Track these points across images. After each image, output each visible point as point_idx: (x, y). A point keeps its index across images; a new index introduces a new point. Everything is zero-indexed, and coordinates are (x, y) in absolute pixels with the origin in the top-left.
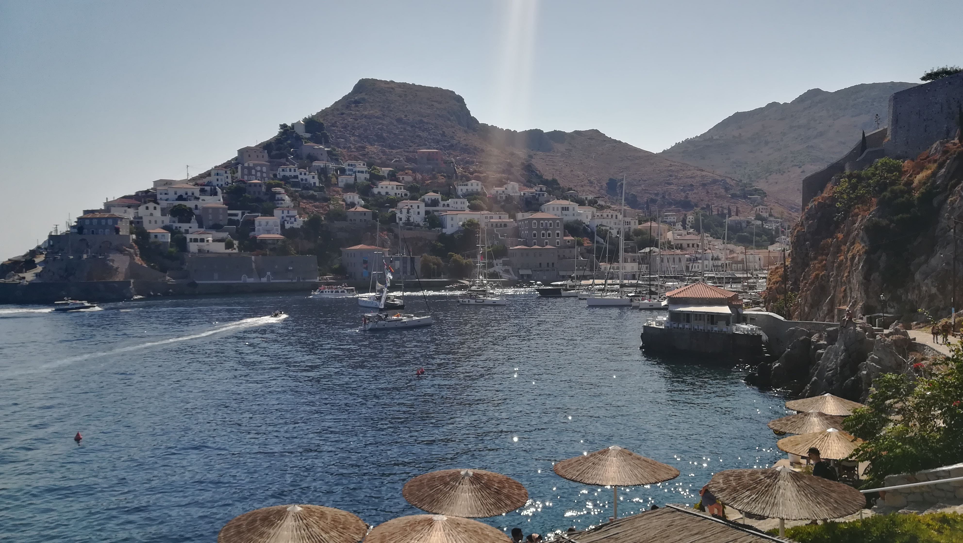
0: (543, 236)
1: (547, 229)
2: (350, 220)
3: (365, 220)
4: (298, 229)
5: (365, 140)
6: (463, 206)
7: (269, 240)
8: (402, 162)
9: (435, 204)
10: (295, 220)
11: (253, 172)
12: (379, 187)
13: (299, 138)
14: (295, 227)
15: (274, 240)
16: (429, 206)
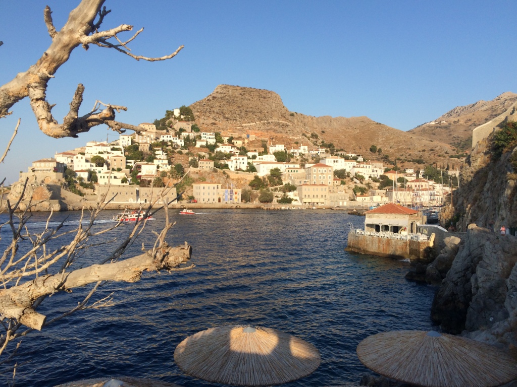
0: (321, 178)
1: (322, 174)
2: (201, 167)
3: (210, 167)
4: (168, 172)
5: (216, 120)
6: (271, 159)
7: (149, 178)
8: (237, 132)
9: (254, 157)
10: (166, 166)
11: (145, 137)
12: (221, 147)
13: (176, 118)
14: (166, 170)
15: (152, 178)
16: (251, 159)
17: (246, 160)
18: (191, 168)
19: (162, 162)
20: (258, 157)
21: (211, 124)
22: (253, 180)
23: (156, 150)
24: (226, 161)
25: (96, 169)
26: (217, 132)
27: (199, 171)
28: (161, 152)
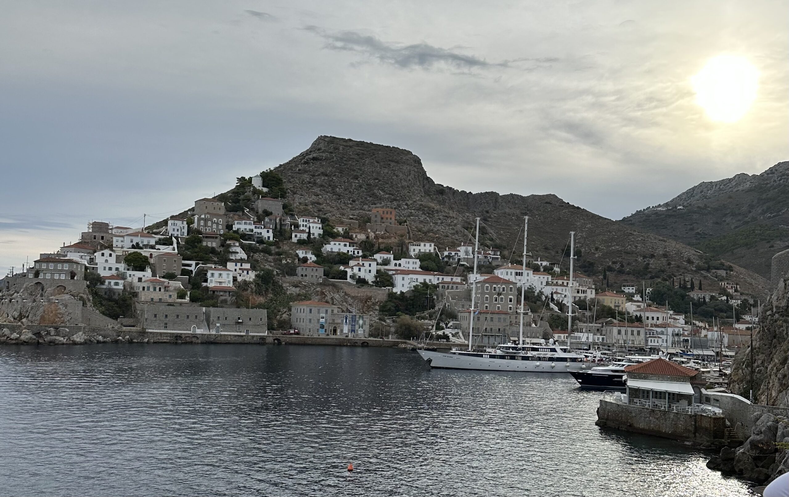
0: (496, 300)
1: (499, 294)
2: (302, 275)
3: (316, 276)
4: (250, 283)
5: (320, 197)
6: (415, 266)
7: (220, 291)
8: (356, 219)
9: (386, 262)
10: (248, 273)
11: (209, 223)
12: (332, 243)
13: (256, 192)
14: (247, 279)
15: (225, 292)
16: (381, 265)
17: (374, 267)
18: (287, 277)
19: (241, 265)
20: (393, 262)
21: (313, 203)
22: (386, 302)
23: (229, 246)
24: (342, 268)
25: (134, 275)
26: (324, 218)
27: (300, 282)
28: (239, 249)
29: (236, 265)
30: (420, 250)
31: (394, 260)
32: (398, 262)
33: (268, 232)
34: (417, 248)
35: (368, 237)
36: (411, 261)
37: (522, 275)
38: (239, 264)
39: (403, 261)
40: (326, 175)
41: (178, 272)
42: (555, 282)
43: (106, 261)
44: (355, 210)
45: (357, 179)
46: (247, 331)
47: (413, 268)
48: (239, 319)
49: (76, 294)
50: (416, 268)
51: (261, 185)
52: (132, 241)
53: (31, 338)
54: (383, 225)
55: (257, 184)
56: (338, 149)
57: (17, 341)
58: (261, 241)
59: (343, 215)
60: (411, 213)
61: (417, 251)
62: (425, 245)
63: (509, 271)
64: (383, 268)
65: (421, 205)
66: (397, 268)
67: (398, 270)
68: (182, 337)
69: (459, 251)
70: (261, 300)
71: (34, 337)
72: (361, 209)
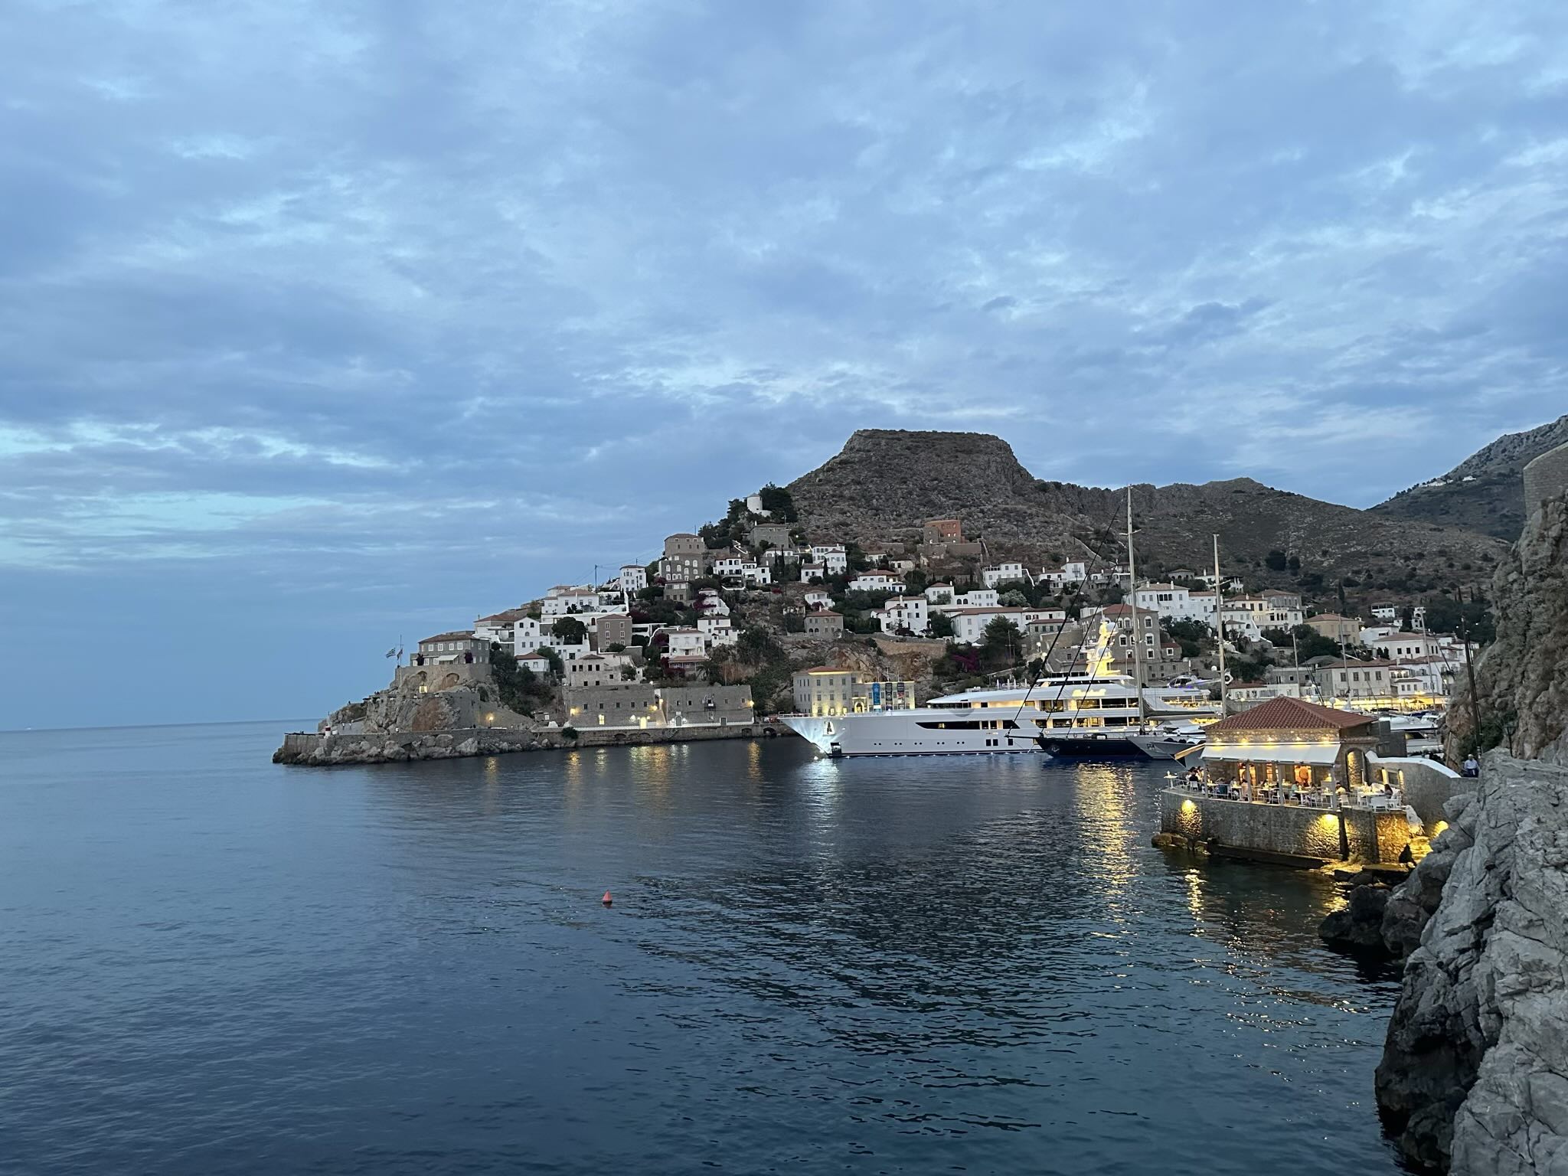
1: (1128, 632)
2: (811, 630)
3: (833, 629)
4: (731, 647)
5: (848, 514)
6: (990, 601)
7: (686, 663)
8: (902, 541)
9: (944, 599)
10: (727, 634)
11: (679, 568)
12: (862, 578)
13: (753, 517)
14: (727, 643)
15: (693, 664)
16: (934, 604)
17: (924, 609)
18: (789, 634)
19: (718, 624)
20: (955, 598)
21: (836, 525)
22: (944, 658)
23: (704, 597)
24: (874, 614)
25: (565, 651)
26: (852, 545)
27: (809, 641)
28: (716, 601)
29: (710, 624)
30: (1000, 576)
31: (956, 594)
32: (962, 597)
33: (763, 571)
34: (995, 575)
35: (918, 566)
36: (983, 593)
37: (1170, 599)
38: (714, 622)
39: (971, 595)
40: (859, 483)
41: (627, 642)
42: (1230, 605)
43: (527, 634)
44: (901, 527)
45: (905, 482)
46: (723, 720)
47: (988, 604)
48: (710, 702)
49: (472, 685)
50: (992, 604)
51: (760, 506)
52: (567, 604)
53: (398, 753)
54: (942, 544)
55: (755, 506)
56: (879, 444)
57: (377, 759)
58: (751, 585)
59: (883, 536)
60: (989, 522)
61: (995, 580)
62: (1007, 568)
63: (1147, 594)
64: (938, 608)
65: (1005, 509)
66: (963, 606)
67: (961, 610)
68: (625, 736)
69: (1064, 571)
70: (751, 672)
71: (403, 750)
72: (911, 526)
